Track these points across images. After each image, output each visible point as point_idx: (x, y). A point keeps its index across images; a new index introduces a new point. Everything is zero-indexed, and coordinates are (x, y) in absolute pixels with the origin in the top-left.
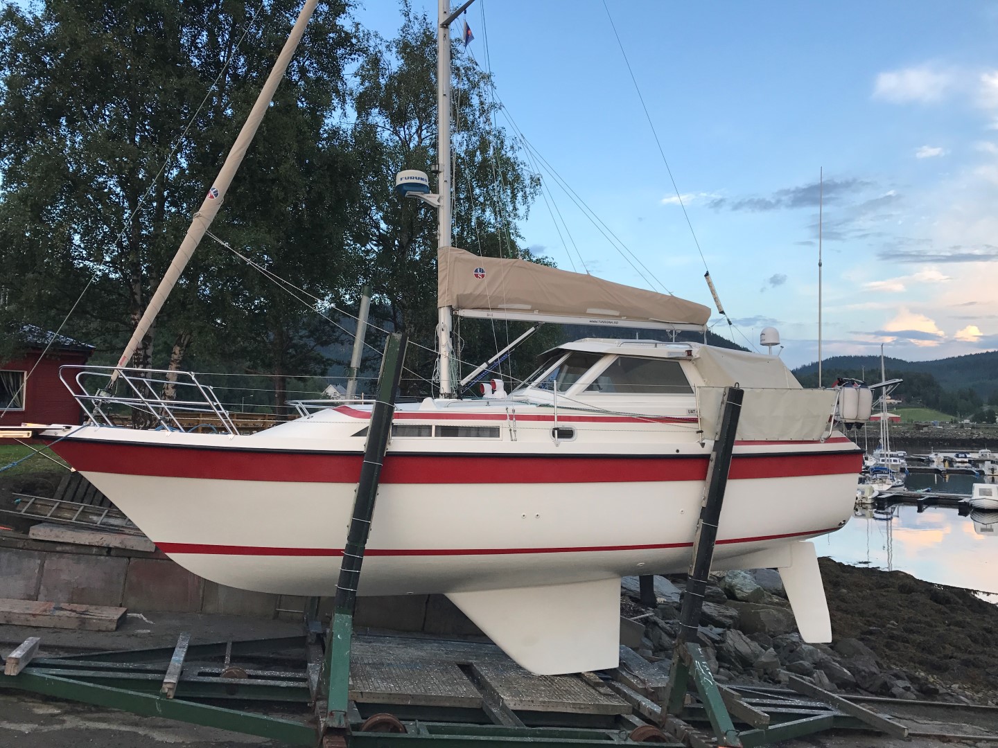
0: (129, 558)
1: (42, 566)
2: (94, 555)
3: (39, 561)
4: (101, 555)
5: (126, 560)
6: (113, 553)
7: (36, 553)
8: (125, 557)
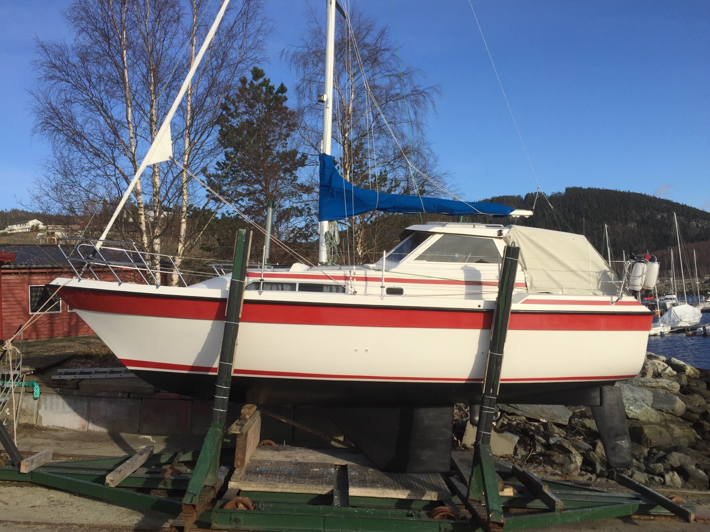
0: (142, 400)
1: (89, 406)
2: (119, 398)
3: (87, 403)
4: (124, 398)
5: (140, 401)
6: (131, 395)
7: (85, 398)
8: (139, 398)
